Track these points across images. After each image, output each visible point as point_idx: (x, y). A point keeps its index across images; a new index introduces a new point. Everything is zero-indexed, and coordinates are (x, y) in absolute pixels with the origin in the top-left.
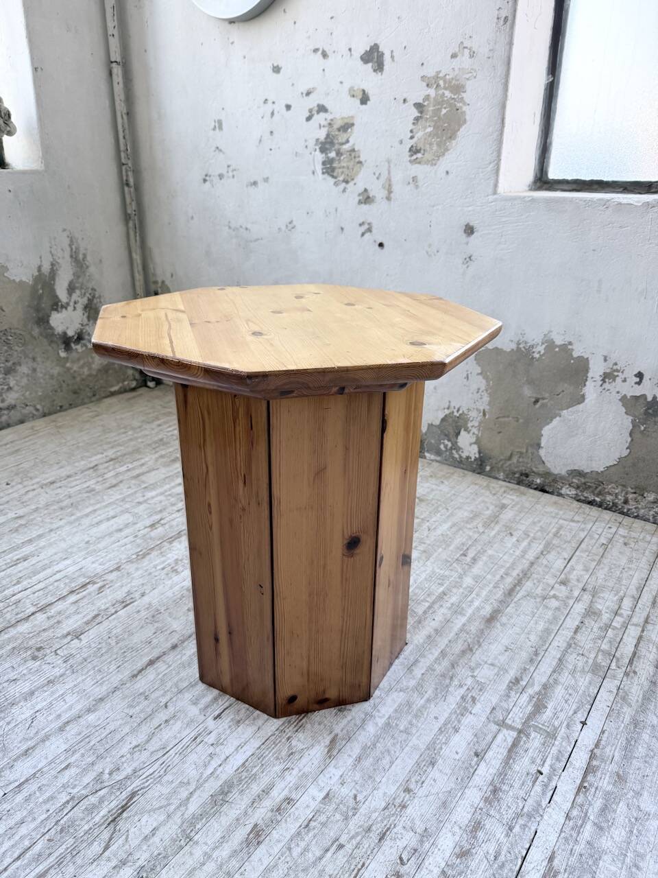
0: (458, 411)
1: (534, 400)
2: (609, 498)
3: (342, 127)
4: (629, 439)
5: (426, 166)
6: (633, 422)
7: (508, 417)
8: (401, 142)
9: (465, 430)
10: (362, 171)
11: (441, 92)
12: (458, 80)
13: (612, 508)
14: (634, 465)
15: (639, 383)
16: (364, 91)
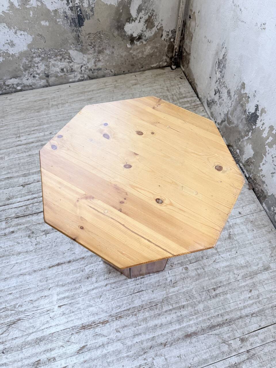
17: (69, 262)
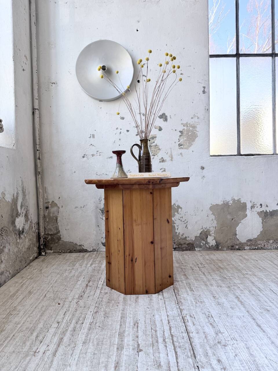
0: (206, 229)
1: (231, 219)
2: (259, 246)
3: (151, 138)
4: (262, 225)
5: (185, 150)
6: (262, 219)
7: (224, 227)
8: (175, 143)
9: (209, 236)
10: (160, 152)
11: (188, 128)
12: (194, 125)
13: (262, 249)
14: (265, 233)
15: (261, 207)
16: (160, 127)
17: (254, 319)
